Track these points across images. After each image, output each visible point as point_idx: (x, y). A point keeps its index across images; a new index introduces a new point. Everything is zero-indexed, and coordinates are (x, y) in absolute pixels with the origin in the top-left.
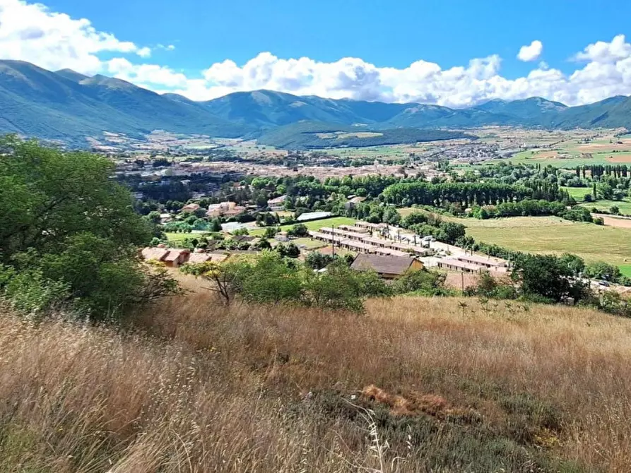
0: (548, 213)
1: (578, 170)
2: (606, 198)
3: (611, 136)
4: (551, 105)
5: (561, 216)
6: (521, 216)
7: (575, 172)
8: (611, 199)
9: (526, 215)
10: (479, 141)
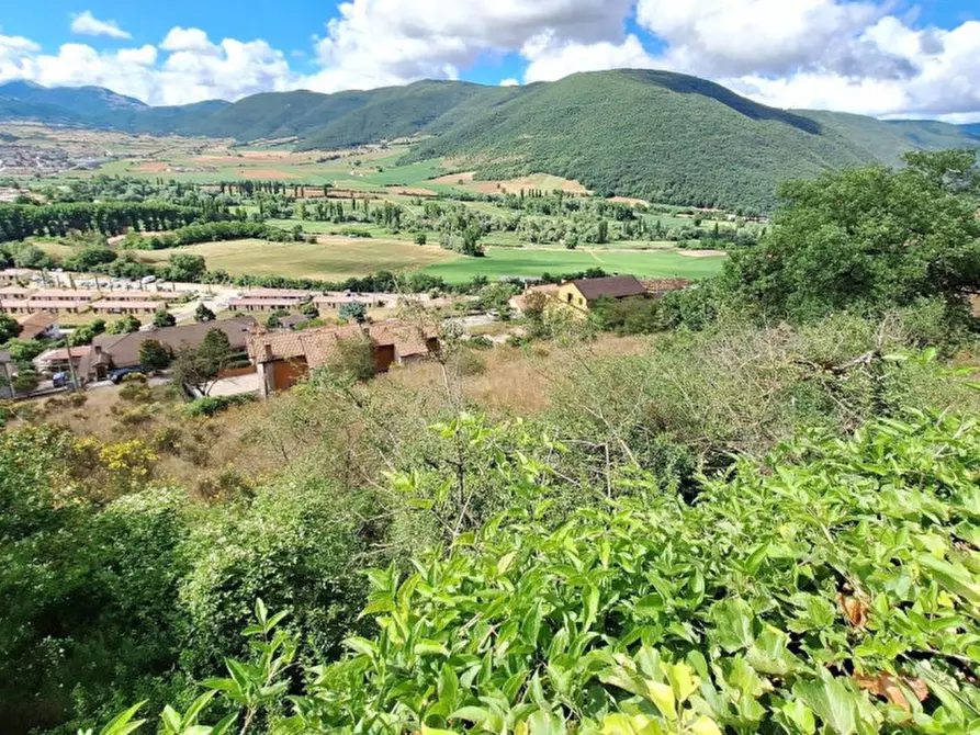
0: (243, 235)
1: (223, 185)
2: (273, 217)
3: (224, 148)
4: (124, 101)
5: (265, 238)
6: (211, 241)
7: (219, 188)
8: (279, 218)
9: (218, 240)
10: (18, 143)
